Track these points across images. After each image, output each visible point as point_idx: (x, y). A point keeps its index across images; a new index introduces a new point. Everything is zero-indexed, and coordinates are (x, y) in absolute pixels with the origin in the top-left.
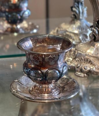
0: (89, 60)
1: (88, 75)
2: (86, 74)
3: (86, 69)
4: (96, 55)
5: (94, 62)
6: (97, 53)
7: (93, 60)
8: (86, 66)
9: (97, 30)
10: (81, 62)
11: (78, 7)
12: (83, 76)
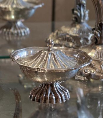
2: (87, 77)
3: (87, 73)
5: (95, 66)
6: (98, 57)
7: (94, 64)
8: (87, 70)
9: (99, 32)
11: (80, 10)
12: (83, 79)
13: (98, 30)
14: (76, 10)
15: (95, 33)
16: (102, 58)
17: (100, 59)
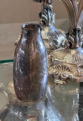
0: (67, 67)
1: (67, 82)
2: (65, 81)
3: (65, 76)
4: (73, 62)
5: (71, 69)
6: (74, 61)
7: (71, 67)
8: (65, 74)
10: (59, 70)
11: (47, 14)
12: (62, 83)
13: (72, 35)
14: (44, 14)
15: (70, 38)
16: (77, 62)
17: (75, 62)
